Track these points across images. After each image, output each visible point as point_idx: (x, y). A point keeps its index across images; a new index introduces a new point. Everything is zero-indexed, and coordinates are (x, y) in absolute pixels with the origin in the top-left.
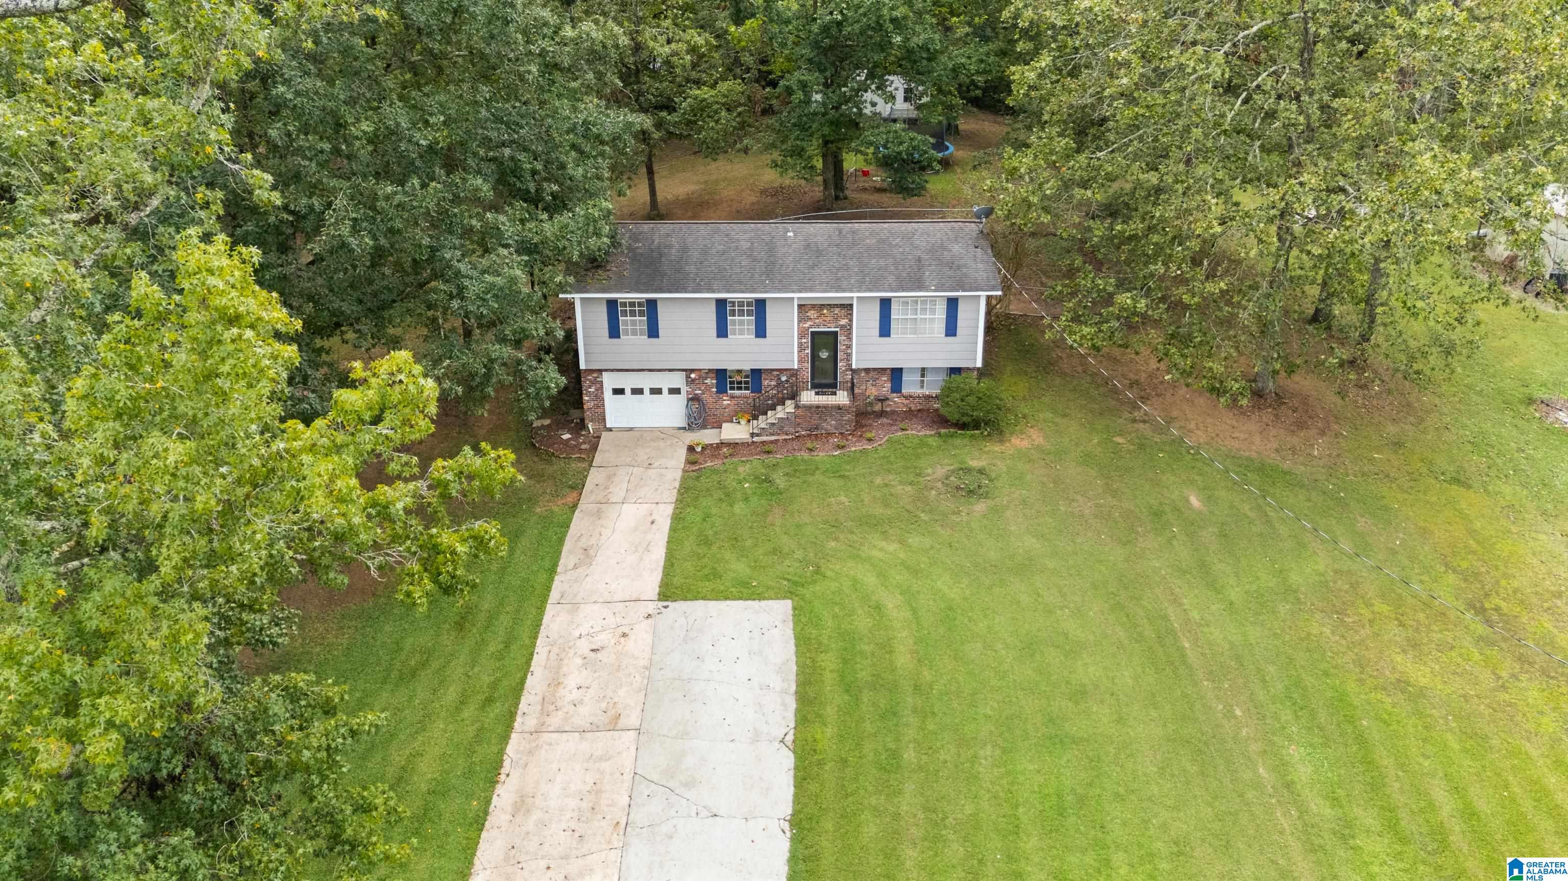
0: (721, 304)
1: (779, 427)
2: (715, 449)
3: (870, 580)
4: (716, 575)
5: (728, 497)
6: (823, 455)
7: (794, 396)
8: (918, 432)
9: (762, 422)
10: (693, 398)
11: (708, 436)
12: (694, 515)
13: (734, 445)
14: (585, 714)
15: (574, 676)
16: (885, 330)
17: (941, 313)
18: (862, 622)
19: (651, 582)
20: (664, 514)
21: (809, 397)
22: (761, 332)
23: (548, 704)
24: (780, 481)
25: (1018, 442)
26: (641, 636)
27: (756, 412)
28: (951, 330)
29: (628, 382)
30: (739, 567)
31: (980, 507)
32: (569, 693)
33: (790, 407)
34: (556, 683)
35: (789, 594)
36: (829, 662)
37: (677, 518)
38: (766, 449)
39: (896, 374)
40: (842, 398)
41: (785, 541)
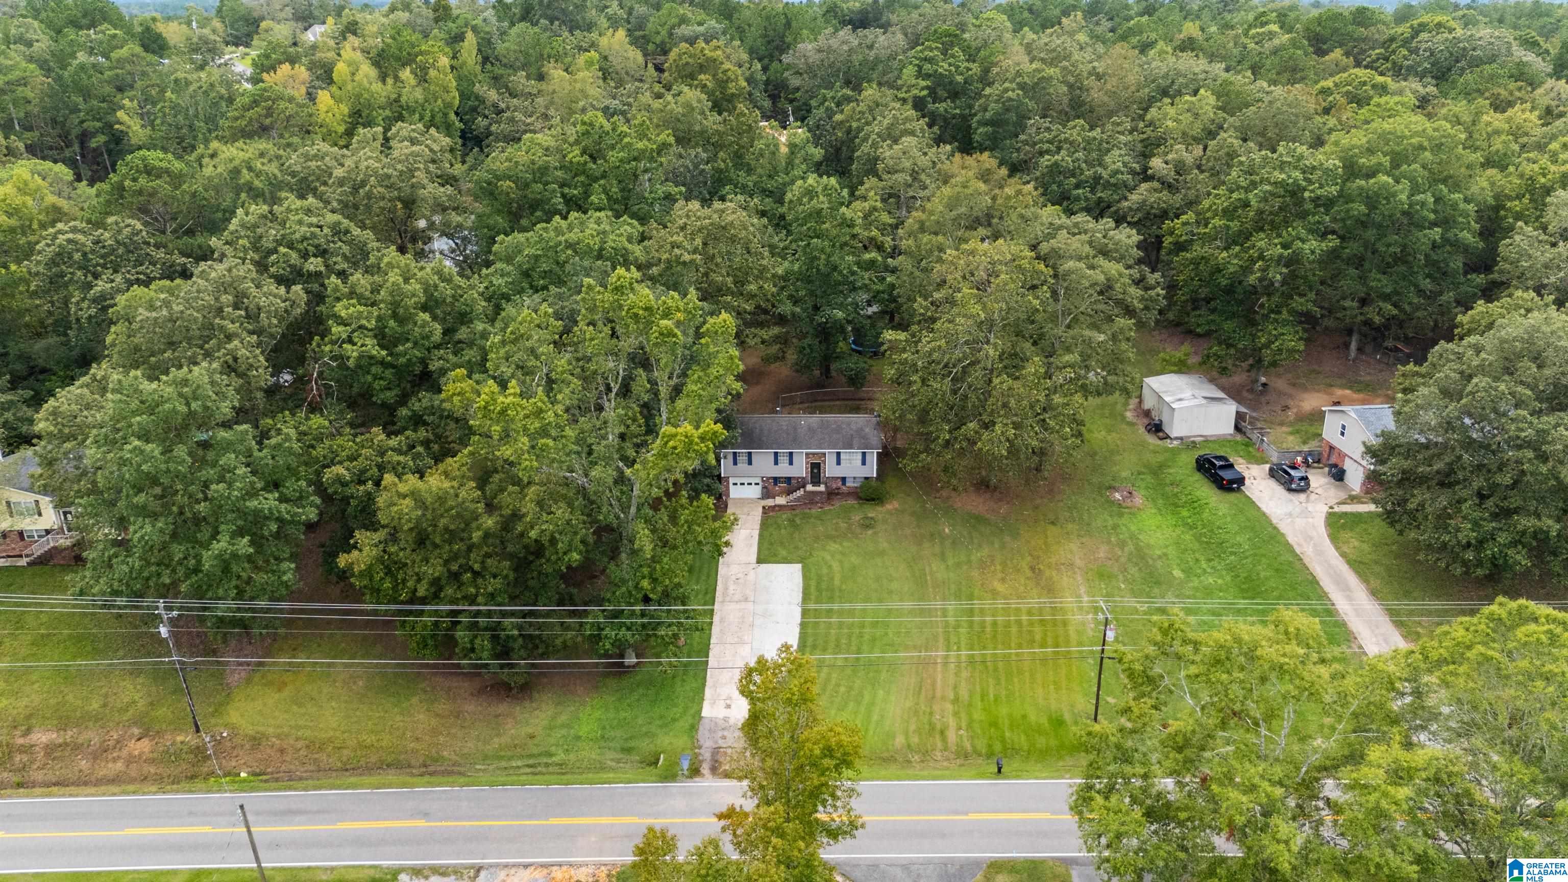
0: (776, 454)
1: (798, 499)
2: (773, 508)
3: (828, 557)
4: (775, 555)
5: (779, 527)
6: (815, 511)
7: (804, 487)
8: (852, 502)
9: (791, 497)
10: (764, 488)
11: (770, 502)
12: (766, 533)
13: (780, 506)
14: (736, 597)
15: (732, 588)
16: (839, 463)
17: (860, 457)
18: (825, 571)
19: (754, 557)
20: (756, 533)
21: (810, 488)
22: (791, 463)
23: (725, 594)
24: (798, 521)
25: (889, 507)
26: (752, 573)
27: (789, 493)
28: (864, 463)
29: (738, 481)
30: (784, 553)
31: (870, 532)
32: (731, 591)
33: (802, 492)
34: (726, 589)
35: (801, 560)
36: (813, 583)
37: (761, 536)
38: (793, 508)
39: (844, 479)
40: (822, 488)
41: (800, 545)
